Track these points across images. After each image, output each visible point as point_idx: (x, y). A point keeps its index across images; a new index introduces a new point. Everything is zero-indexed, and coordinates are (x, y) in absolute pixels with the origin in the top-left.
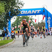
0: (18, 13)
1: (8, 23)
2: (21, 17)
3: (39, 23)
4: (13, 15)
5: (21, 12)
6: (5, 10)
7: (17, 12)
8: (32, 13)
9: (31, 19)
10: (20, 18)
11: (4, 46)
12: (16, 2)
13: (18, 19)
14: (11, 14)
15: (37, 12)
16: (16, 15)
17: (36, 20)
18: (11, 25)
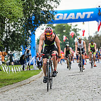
0: (49, 18)
1: (30, 38)
2: (55, 25)
3: (90, 37)
4: (39, 22)
5: (56, 16)
7: (47, 17)
9: (75, 30)
10: (54, 27)
11: (23, 82)
14: (36, 21)
16: (45, 22)
17: (84, 32)
18: (36, 42)
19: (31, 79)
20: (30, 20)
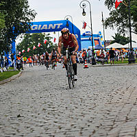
1: (11, 45)
4: (19, 31)
5: (32, 27)
6: (6, 25)
7: (25, 28)
8: (49, 28)
9: (48, 38)
10: (30, 36)
11: (5, 81)
12: (23, 11)
13: (26, 38)
14: (16, 30)
15: (57, 26)
16: (23, 33)
17: (55, 39)
18: (16, 47)
19: (12, 78)
20: (11, 30)
